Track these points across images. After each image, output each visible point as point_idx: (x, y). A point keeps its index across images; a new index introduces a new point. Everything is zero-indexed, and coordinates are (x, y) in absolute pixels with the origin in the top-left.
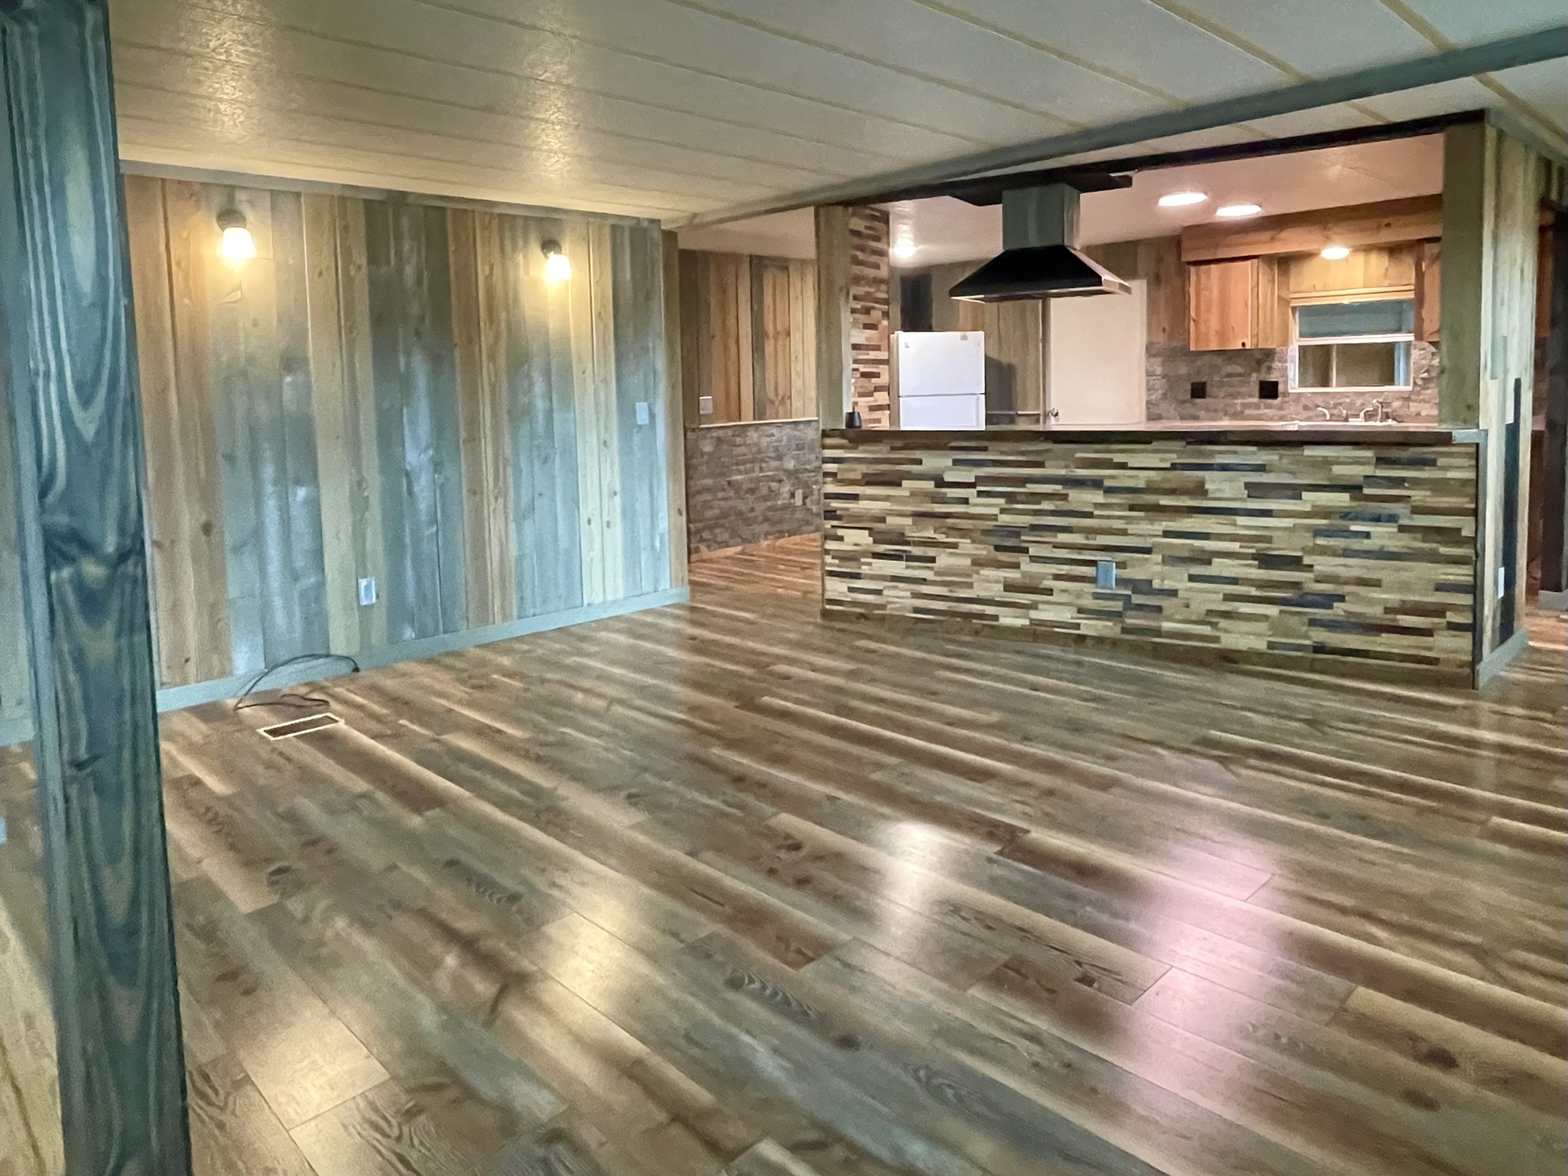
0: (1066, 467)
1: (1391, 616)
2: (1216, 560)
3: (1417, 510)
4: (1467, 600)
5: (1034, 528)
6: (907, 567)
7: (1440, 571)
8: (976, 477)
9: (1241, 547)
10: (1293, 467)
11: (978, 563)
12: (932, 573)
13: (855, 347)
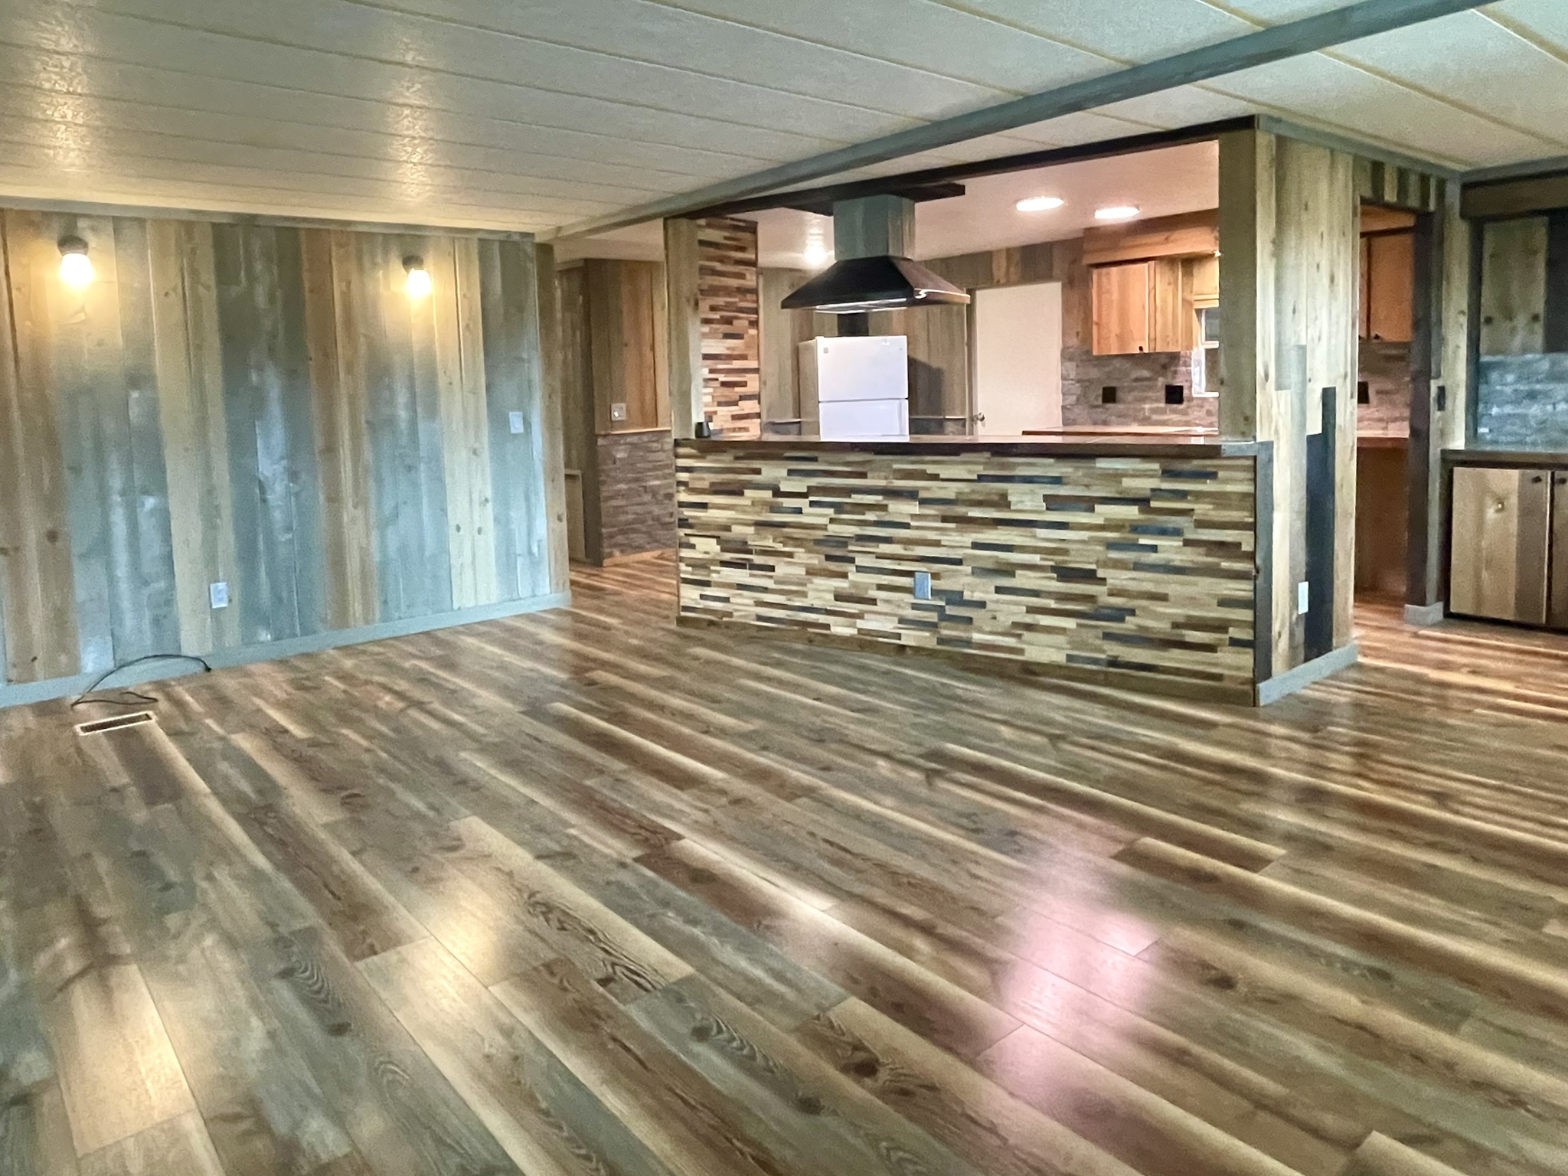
0: (886, 478)
1: (1178, 631)
2: (1018, 572)
3: (1201, 524)
4: (1246, 615)
5: (860, 538)
6: (752, 575)
7: (1225, 586)
8: (809, 487)
9: (1042, 559)
10: (1086, 480)
11: (811, 572)
12: (772, 581)
13: (706, 357)
